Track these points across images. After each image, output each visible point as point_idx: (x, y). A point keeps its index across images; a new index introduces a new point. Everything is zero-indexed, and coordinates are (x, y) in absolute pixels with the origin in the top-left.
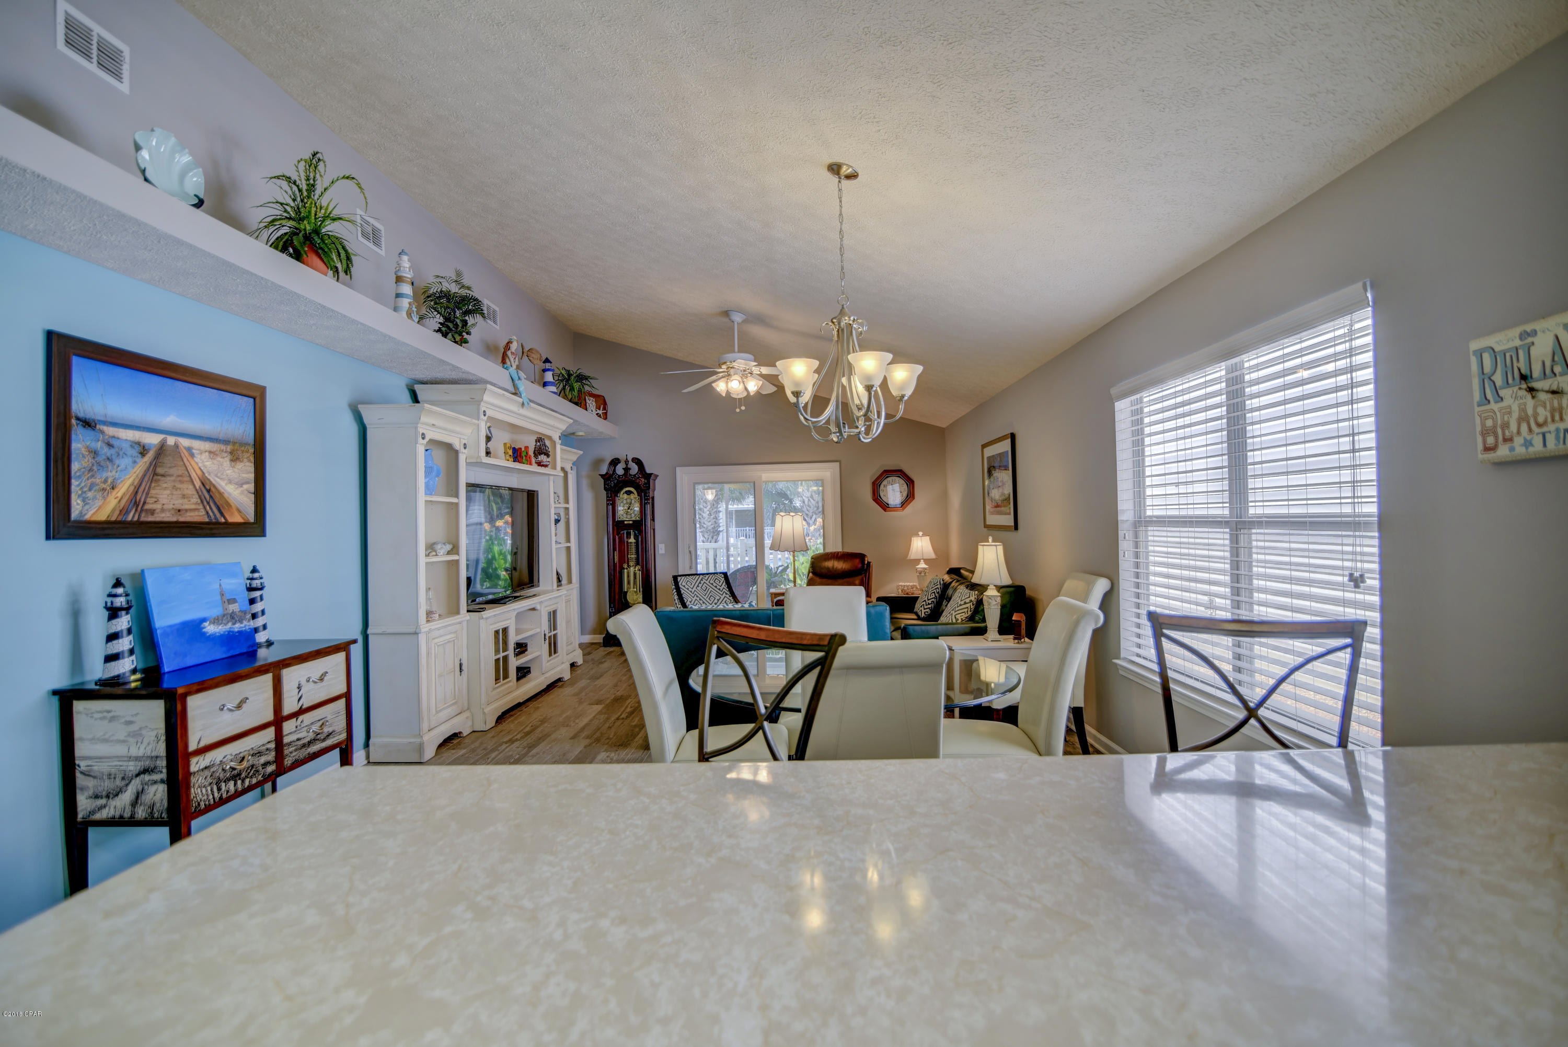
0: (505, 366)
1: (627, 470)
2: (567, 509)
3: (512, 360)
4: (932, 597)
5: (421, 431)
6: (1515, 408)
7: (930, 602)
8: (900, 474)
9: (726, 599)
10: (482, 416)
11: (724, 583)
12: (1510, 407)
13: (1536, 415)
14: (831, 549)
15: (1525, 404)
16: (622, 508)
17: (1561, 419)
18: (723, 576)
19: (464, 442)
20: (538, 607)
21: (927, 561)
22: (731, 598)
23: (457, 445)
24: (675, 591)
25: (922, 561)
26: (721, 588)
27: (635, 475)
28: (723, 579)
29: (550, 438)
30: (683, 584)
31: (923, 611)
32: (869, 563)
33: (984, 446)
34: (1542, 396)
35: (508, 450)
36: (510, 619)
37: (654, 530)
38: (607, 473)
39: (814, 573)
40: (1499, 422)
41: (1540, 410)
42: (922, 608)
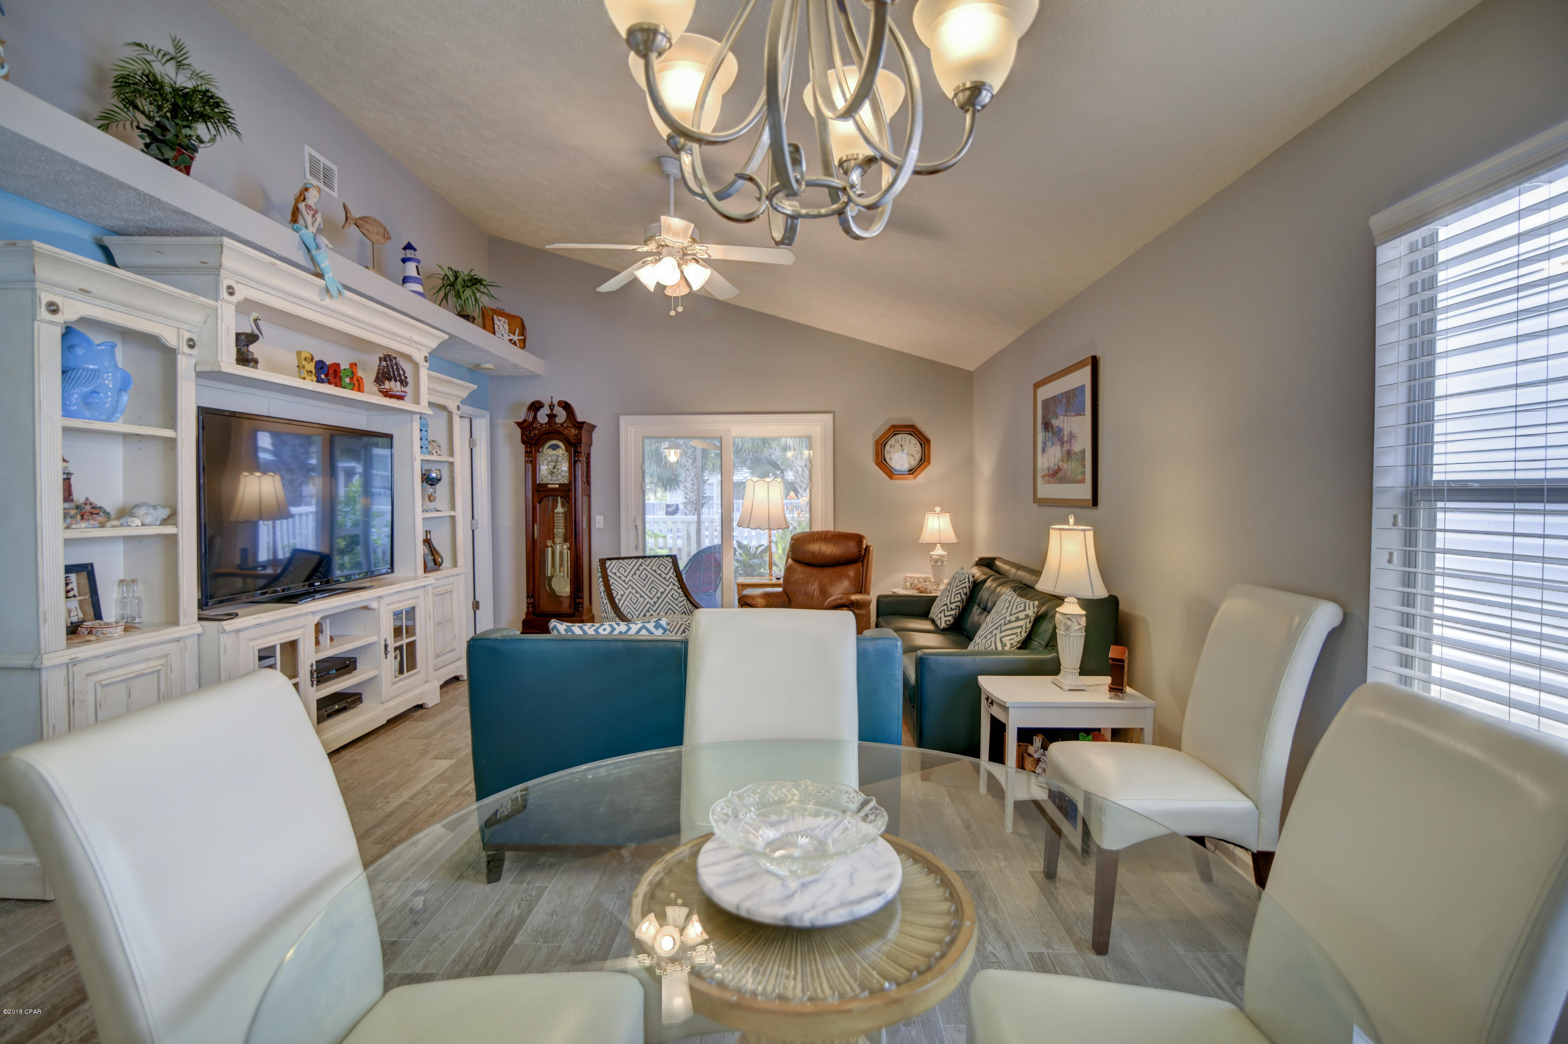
0: (295, 226)
1: (552, 416)
2: (451, 464)
3: (309, 219)
4: (956, 600)
5: (46, 298)
7: (953, 606)
8: (913, 430)
9: (673, 591)
10: (224, 294)
11: (672, 571)
14: (818, 528)
16: (546, 467)
18: (671, 560)
19: (187, 335)
20: (374, 605)
21: (944, 546)
22: (680, 591)
23: (170, 337)
24: (601, 580)
25: (939, 545)
26: (667, 577)
27: (562, 424)
28: (671, 565)
29: (409, 358)
30: (614, 571)
31: (944, 619)
32: (868, 548)
33: (1037, 386)
35: (304, 363)
36: (304, 627)
37: (589, 496)
38: (525, 421)
39: (794, 560)
42: (942, 615)
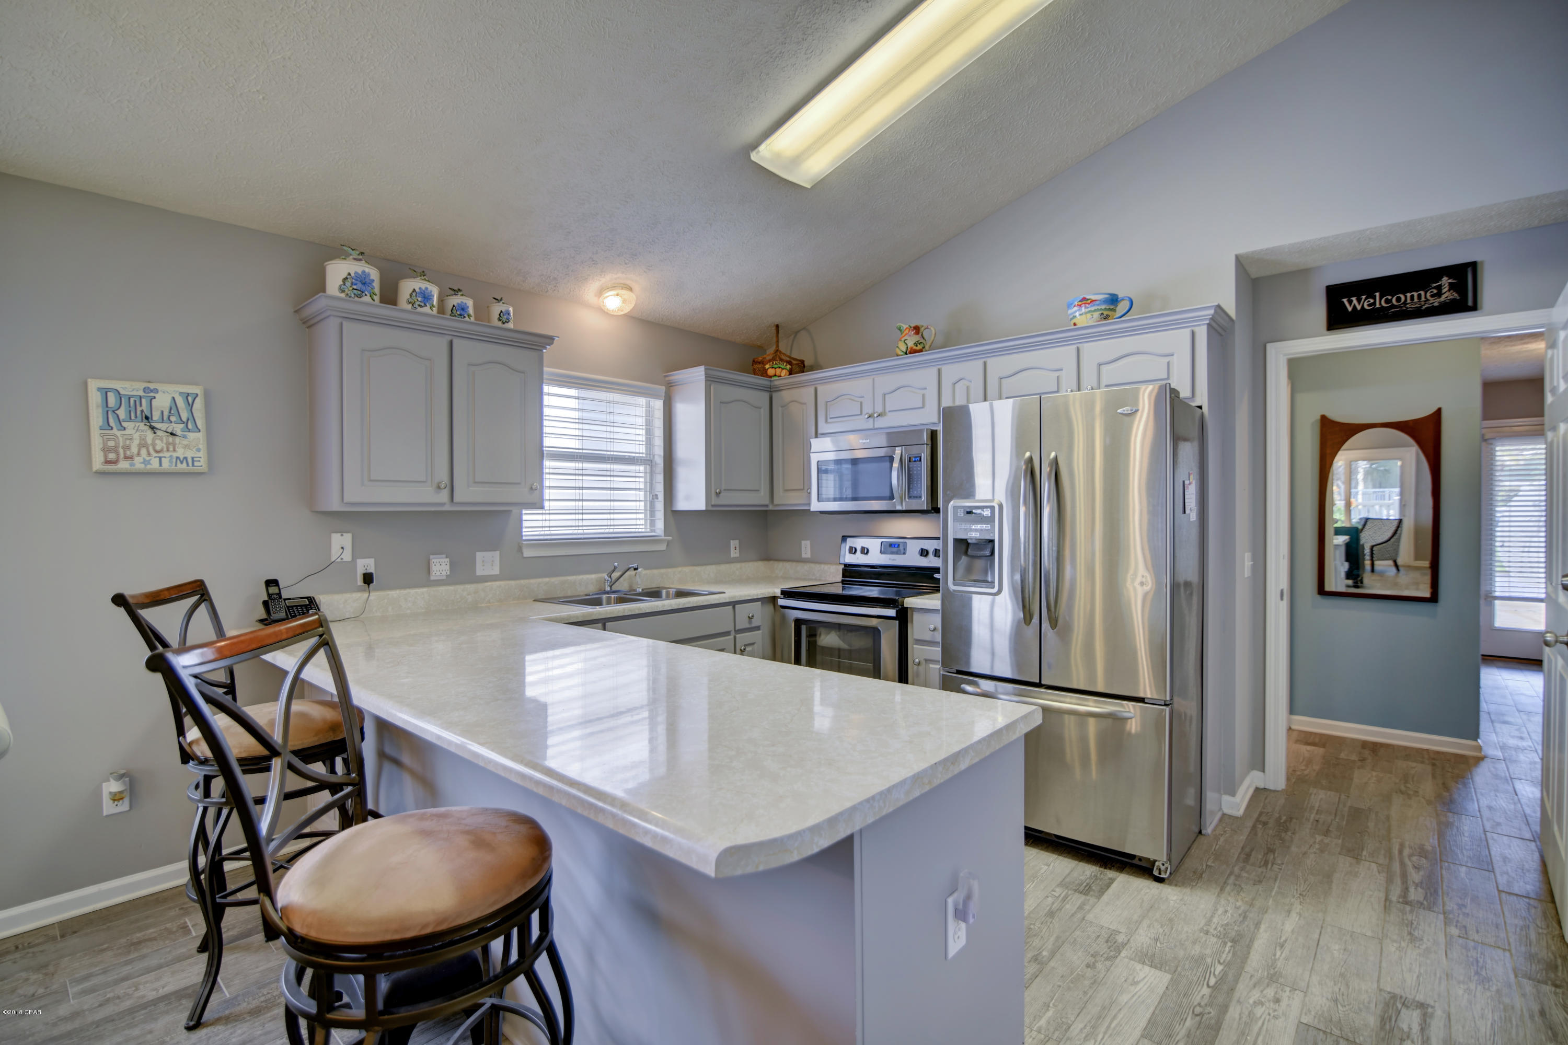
6: (136, 436)
12: (131, 435)
13: (154, 445)
15: (145, 436)
17: (174, 450)
34: (159, 433)
40: (121, 444)
41: (158, 442)
